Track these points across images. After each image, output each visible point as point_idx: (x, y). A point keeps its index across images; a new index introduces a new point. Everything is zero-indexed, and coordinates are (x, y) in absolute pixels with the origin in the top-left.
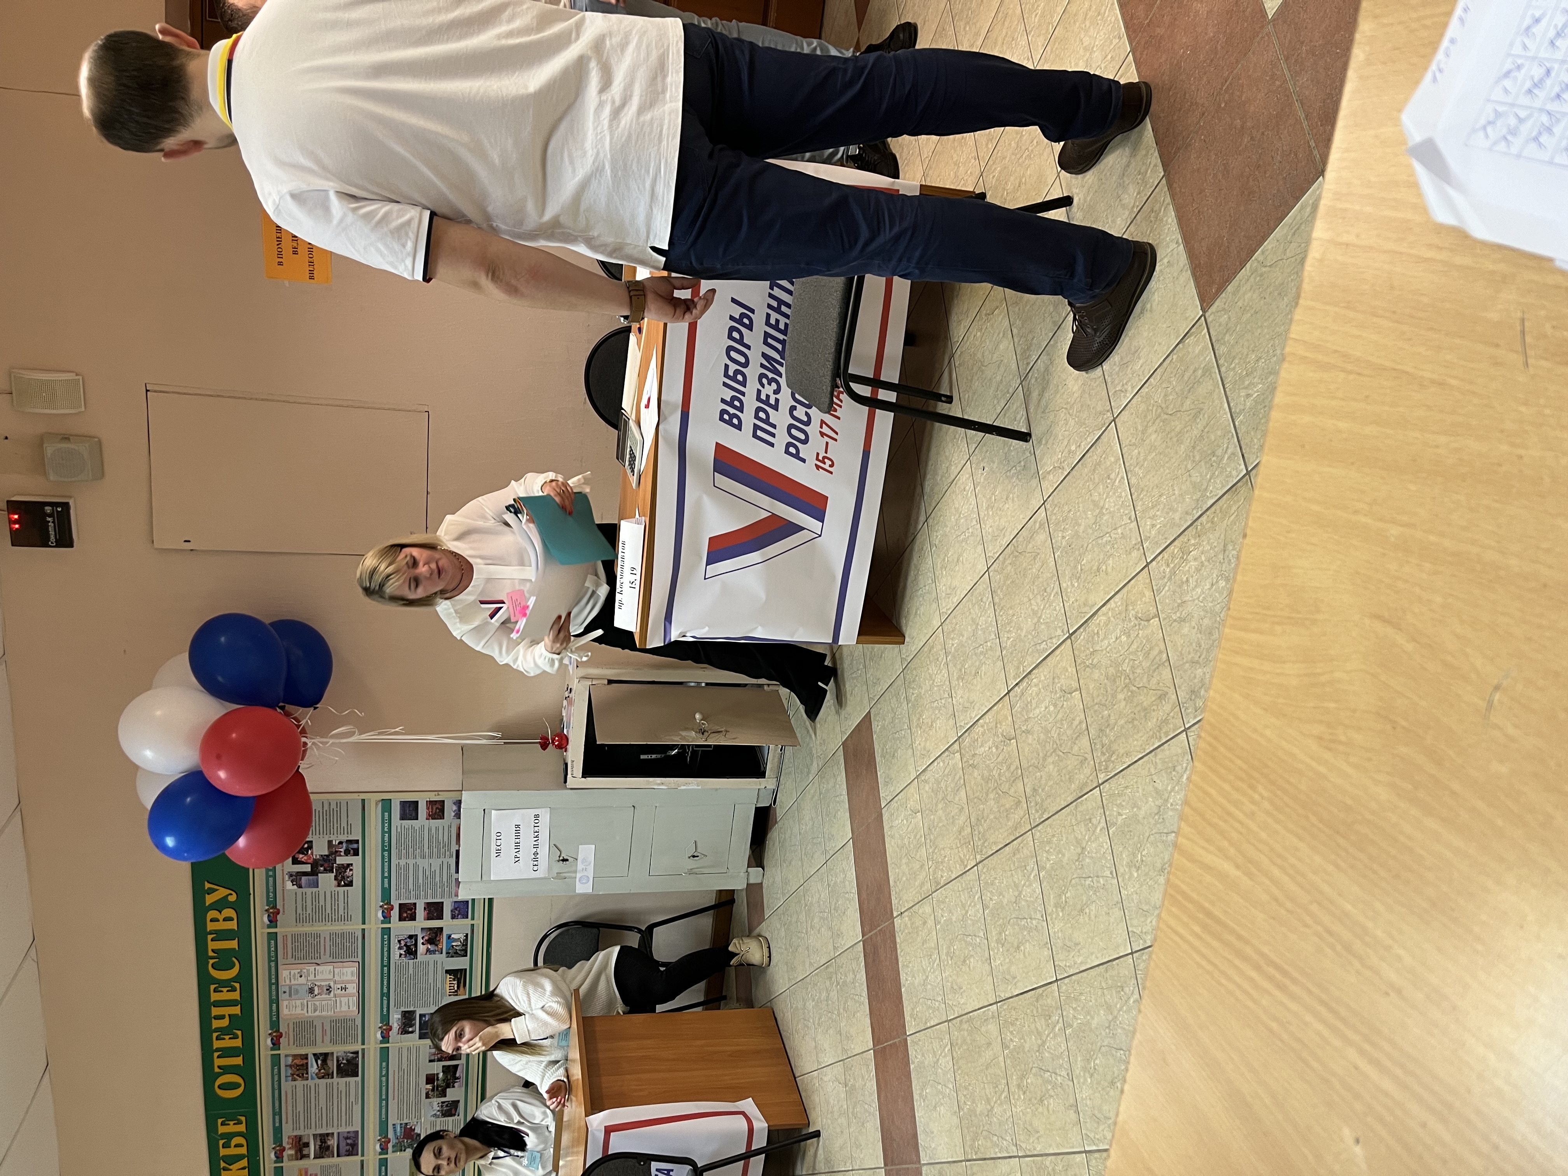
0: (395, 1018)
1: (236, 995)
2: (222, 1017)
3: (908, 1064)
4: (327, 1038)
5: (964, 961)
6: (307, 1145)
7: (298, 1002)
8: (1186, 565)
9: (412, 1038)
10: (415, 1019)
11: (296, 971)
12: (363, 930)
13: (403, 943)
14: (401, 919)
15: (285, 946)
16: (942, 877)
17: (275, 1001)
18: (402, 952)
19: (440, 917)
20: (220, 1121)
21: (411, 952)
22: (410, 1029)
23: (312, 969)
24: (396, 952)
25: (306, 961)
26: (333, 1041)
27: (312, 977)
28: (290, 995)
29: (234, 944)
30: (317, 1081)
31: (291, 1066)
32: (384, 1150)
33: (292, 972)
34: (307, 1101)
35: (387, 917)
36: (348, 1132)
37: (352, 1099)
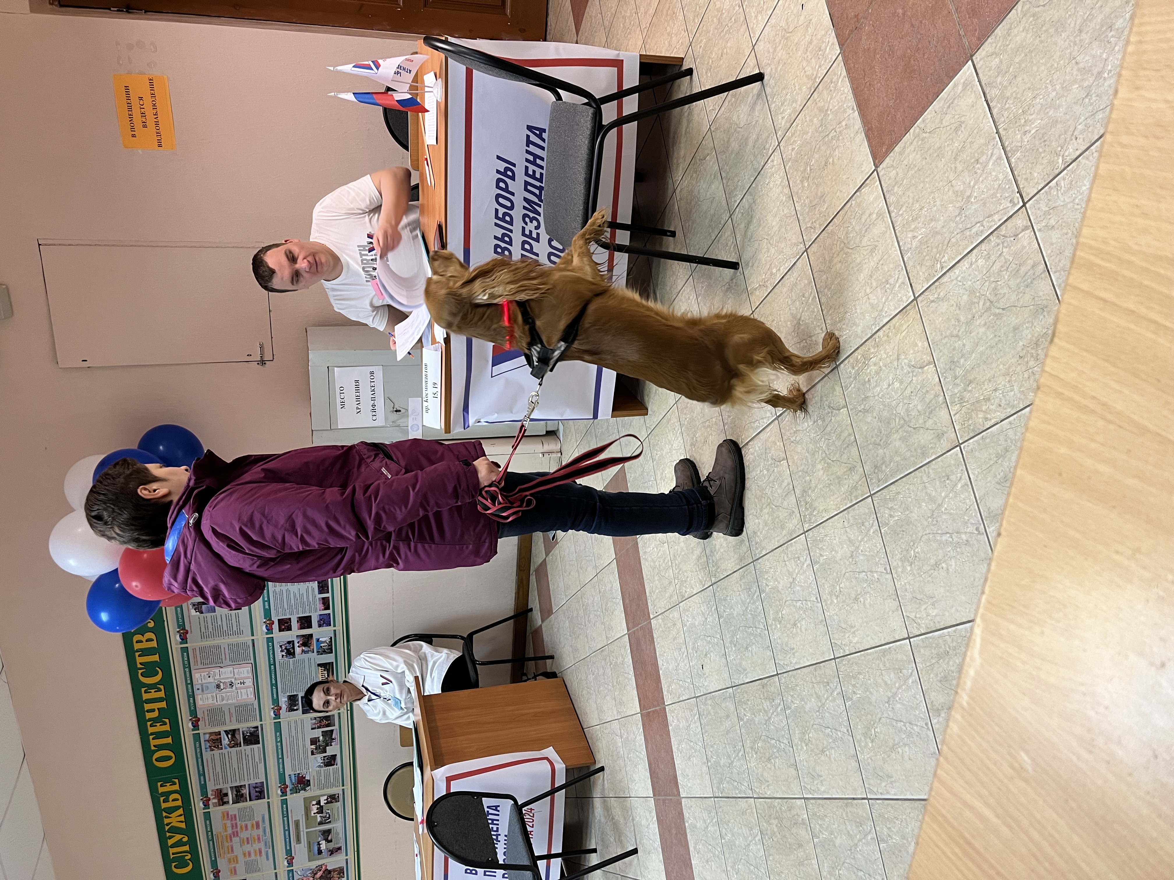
0: (283, 701)
1: (162, 694)
2: (153, 711)
3: (667, 726)
4: (234, 719)
5: (706, 655)
6: (226, 795)
7: (209, 696)
8: (868, 368)
9: (298, 714)
10: (298, 700)
11: (205, 674)
12: (253, 640)
13: (284, 647)
14: (281, 630)
15: (195, 657)
16: (686, 592)
17: (191, 696)
18: (284, 653)
19: (310, 626)
20: (159, 784)
21: (290, 653)
22: (295, 708)
23: (217, 671)
24: (279, 654)
25: (211, 666)
26: (239, 721)
27: (217, 677)
28: (203, 691)
29: (156, 658)
30: (230, 750)
31: (208, 741)
32: (284, 793)
33: (203, 674)
34: (223, 765)
35: (270, 630)
36: (256, 783)
37: (257, 760)
